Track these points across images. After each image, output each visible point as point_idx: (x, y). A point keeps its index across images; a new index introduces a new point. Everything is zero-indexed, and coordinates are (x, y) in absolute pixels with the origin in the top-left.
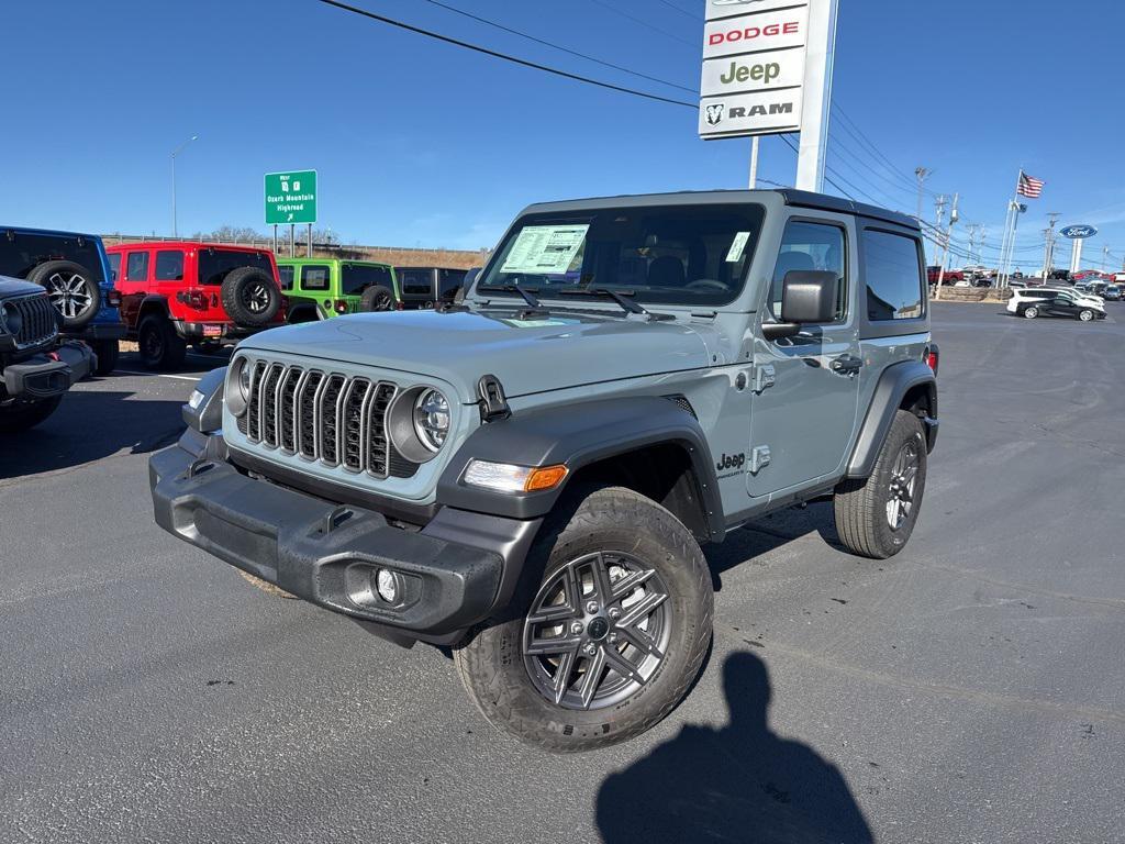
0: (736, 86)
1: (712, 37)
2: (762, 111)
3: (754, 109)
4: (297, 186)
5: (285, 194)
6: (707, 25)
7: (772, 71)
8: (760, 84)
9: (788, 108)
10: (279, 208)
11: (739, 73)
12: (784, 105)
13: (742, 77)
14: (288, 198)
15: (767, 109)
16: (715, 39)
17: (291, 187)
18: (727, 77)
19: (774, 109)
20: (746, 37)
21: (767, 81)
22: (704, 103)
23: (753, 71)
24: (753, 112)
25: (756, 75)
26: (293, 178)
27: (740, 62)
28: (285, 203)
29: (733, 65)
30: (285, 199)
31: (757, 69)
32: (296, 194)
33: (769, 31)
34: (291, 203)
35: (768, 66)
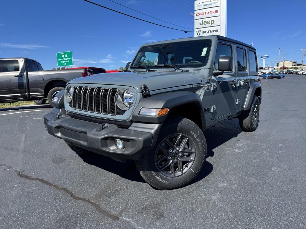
0: (203, 26)
1: (196, 14)
2: (211, 32)
3: (209, 31)
4: (66, 56)
5: (63, 58)
6: (195, 11)
7: (213, 22)
8: (210, 25)
9: (217, 31)
10: (62, 62)
11: (204, 23)
12: (216, 30)
13: (205, 24)
14: (64, 59)
15: (212, 31)
16: (197, 15)
17: (65, 56)
18: (201, 24)
19: (213, 31)
20: (205, 14)
21: (211, 24)
22: (195, 30)
23: (208, 22)
24: (208, 32)
25: (209, 23)
26: (65, 53)
27: (204, 20)
28: (63, 60)
29: (203, 21)
30: (63, 59)
31: (209, 22)
32: (67, 58)
33: (211, 12)
34: (65, 60)
35: (211, 21)
